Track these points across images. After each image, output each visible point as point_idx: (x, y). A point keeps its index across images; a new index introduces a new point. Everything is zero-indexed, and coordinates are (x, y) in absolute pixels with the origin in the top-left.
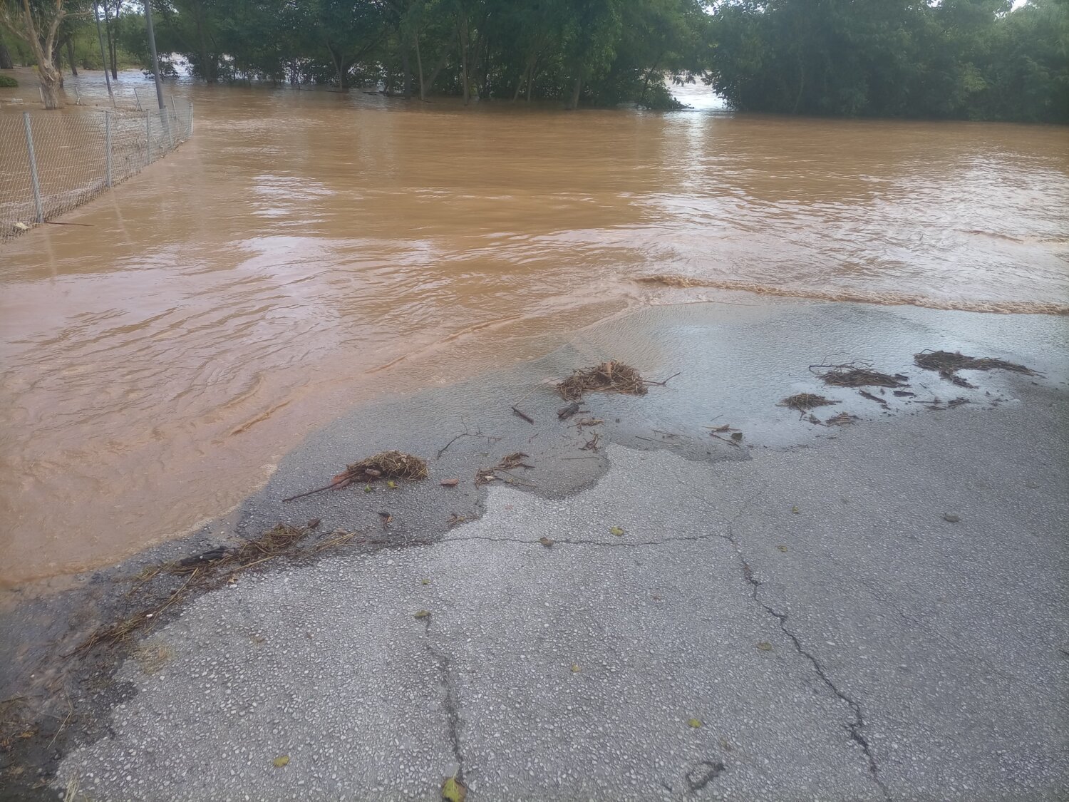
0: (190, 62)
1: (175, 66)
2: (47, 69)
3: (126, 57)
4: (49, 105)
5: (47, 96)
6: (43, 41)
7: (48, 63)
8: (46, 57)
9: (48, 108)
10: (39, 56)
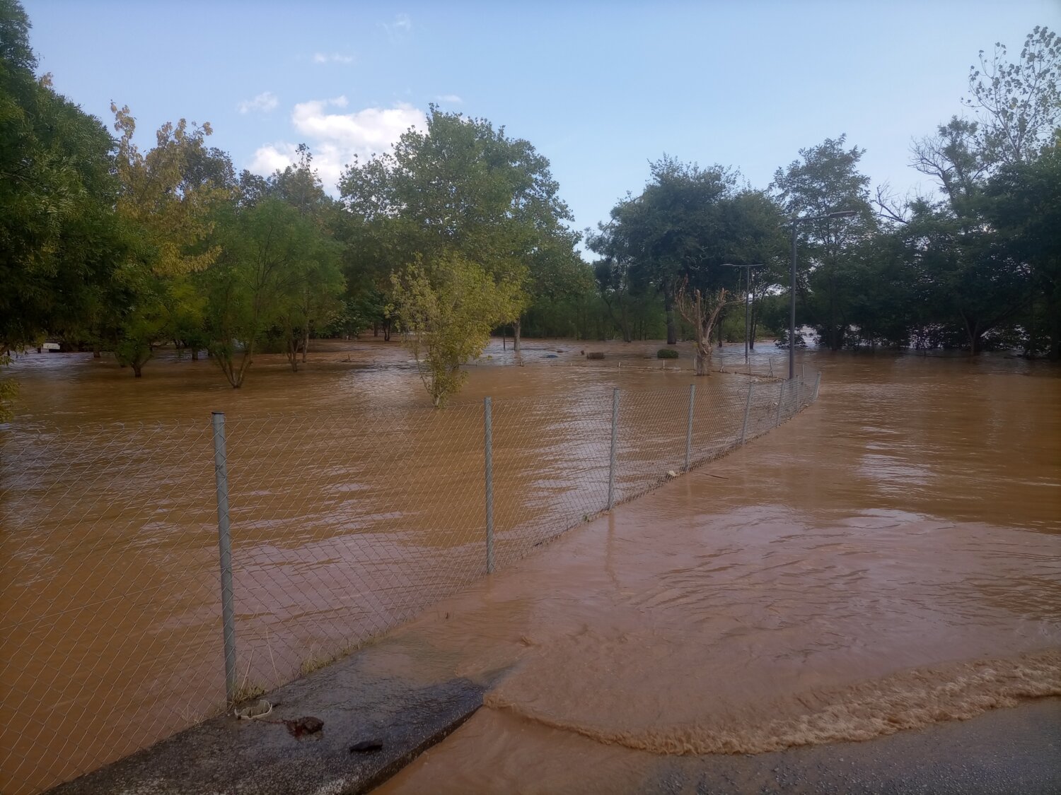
0: (818, 334)
1: (804, 337)
2: (703, 345)
3: (763, 331)
4: (699, 373)
5: (700, 366)
6: (704, 324)
7: (705, 341)
8: (705, 336)
9: (698, 375)
10: (700, 336)
